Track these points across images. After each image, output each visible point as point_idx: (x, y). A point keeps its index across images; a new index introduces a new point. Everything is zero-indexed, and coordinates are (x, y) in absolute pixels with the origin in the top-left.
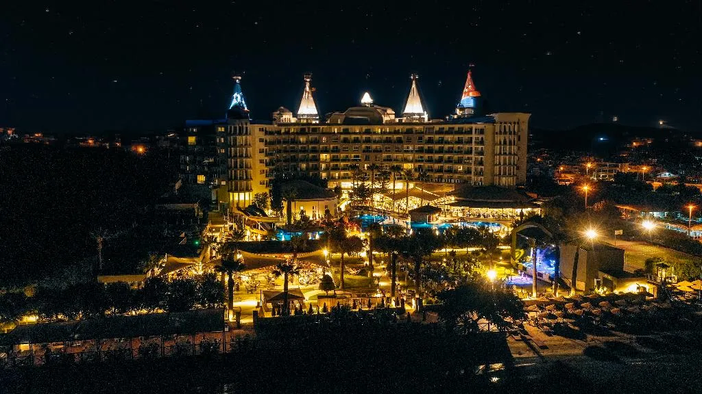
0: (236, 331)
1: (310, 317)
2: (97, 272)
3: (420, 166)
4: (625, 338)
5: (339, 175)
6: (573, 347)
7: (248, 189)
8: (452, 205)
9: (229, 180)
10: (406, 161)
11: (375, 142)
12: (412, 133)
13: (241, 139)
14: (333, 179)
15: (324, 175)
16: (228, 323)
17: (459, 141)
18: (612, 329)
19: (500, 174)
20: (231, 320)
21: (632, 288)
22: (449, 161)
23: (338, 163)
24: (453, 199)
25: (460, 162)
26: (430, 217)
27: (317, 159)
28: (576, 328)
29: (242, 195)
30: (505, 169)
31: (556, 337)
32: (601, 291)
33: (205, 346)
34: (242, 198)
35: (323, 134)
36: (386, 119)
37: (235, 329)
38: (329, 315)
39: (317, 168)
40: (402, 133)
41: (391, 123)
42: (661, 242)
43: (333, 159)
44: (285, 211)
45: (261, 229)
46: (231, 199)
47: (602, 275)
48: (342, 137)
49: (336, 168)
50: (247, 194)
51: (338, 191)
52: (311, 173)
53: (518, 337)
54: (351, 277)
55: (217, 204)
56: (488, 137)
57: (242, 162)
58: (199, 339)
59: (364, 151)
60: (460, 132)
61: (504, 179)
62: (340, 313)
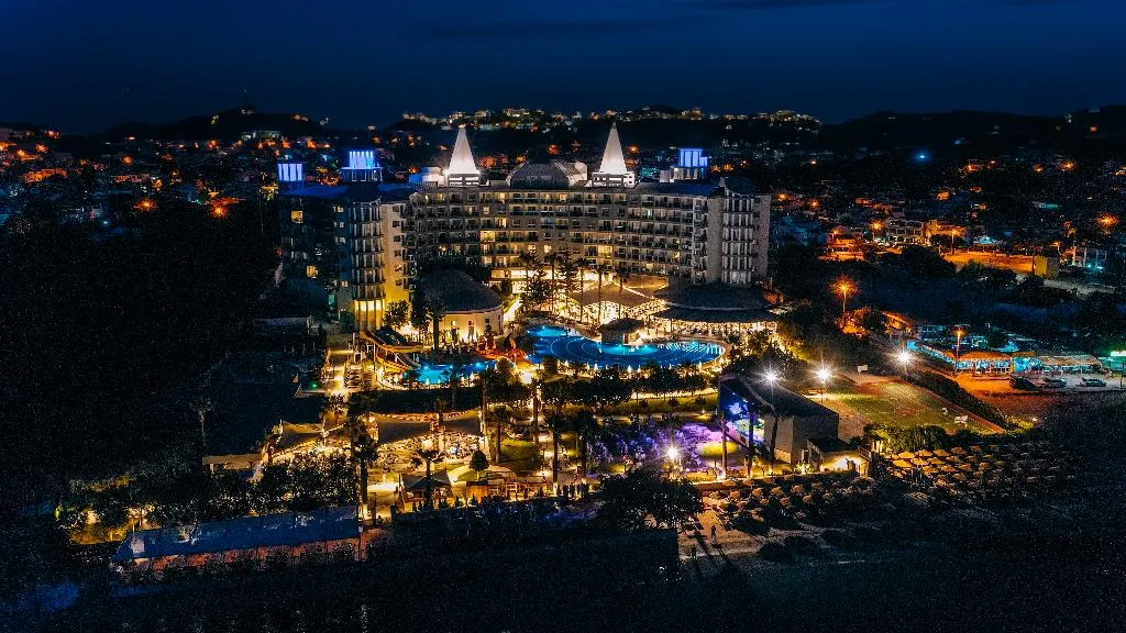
0: (373, 531)
1: (456, 512)
2: (201, 451)
3: (621, 250)
4: (812, 532)
5: (508, 261)
6: (749, 544)
7: (380, 296)
8: (659, 315)
9: (353, 282)
10: (602, 242)
11: (559, 215)
12: (610, 202)
13: (368, 228)
14: (501, 266)
15: (487, 260)
16: (362, 523)
17: (675, 219)
18: (802, 520)
19: (728, 267)
20: (366, 518)
21: (840, 464)
22: (661, 245)
23: (507, 244)
24: (662, 305)
25: (675, 247)
26: (626, 337)
27: (475, 239)
28: (762, 519)
29: (371, 303)
30: (735, 261)
31: (736, 532)
32: (804, 469)
33: (340, 553)
34: (371, 308)
35: (485, 202)
36: (573, 180)
37: (371, 527)
38: (479, 507)
39: (477, 252)
40: (596, 203)
41: (580, 187)
42: (918, 378)
43: (499, 239)
44: (431, 329)
45: (399, 362)
46: (357, 308)
47: (811, 446)
48: (512, 206)
49: (504, 251)
50: (378, 302)
51: (507, 285)
52: (468, 259)
53: (692, 533)
54: (511, 442)
55: (335, 311)
56: (712, 216)
57: (369, 260)
58: (333, 546)
59: (543, 227)
60: (677, 204)
61: (734, 275)
62: (493, 505)
